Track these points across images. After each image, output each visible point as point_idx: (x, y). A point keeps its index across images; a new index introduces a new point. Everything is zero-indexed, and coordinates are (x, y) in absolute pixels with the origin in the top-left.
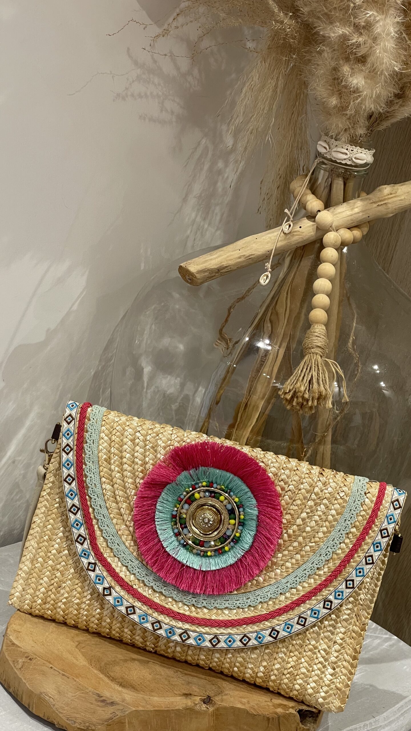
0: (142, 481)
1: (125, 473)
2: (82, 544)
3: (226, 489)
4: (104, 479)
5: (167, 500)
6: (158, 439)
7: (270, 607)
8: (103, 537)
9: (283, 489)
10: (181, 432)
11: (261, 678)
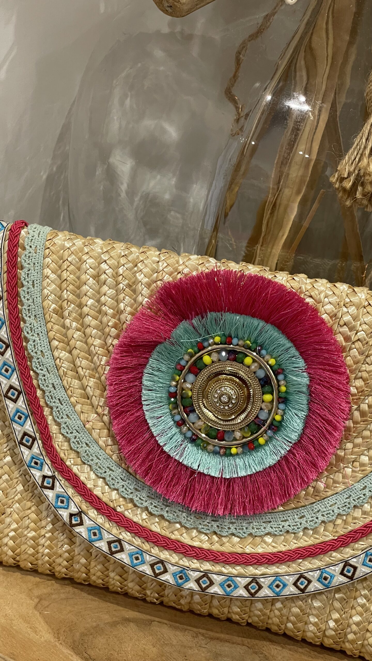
0: (116, 342)
1: (88, 331)
2: (30, 448)
3: (254, 345)
4: (55, 343)
5: (159, 370)
6: (136, 272)
7: (339, 529)
8: (63, 435)
9: (347, 339)
10: (173, 258)
11: (331, 637)
